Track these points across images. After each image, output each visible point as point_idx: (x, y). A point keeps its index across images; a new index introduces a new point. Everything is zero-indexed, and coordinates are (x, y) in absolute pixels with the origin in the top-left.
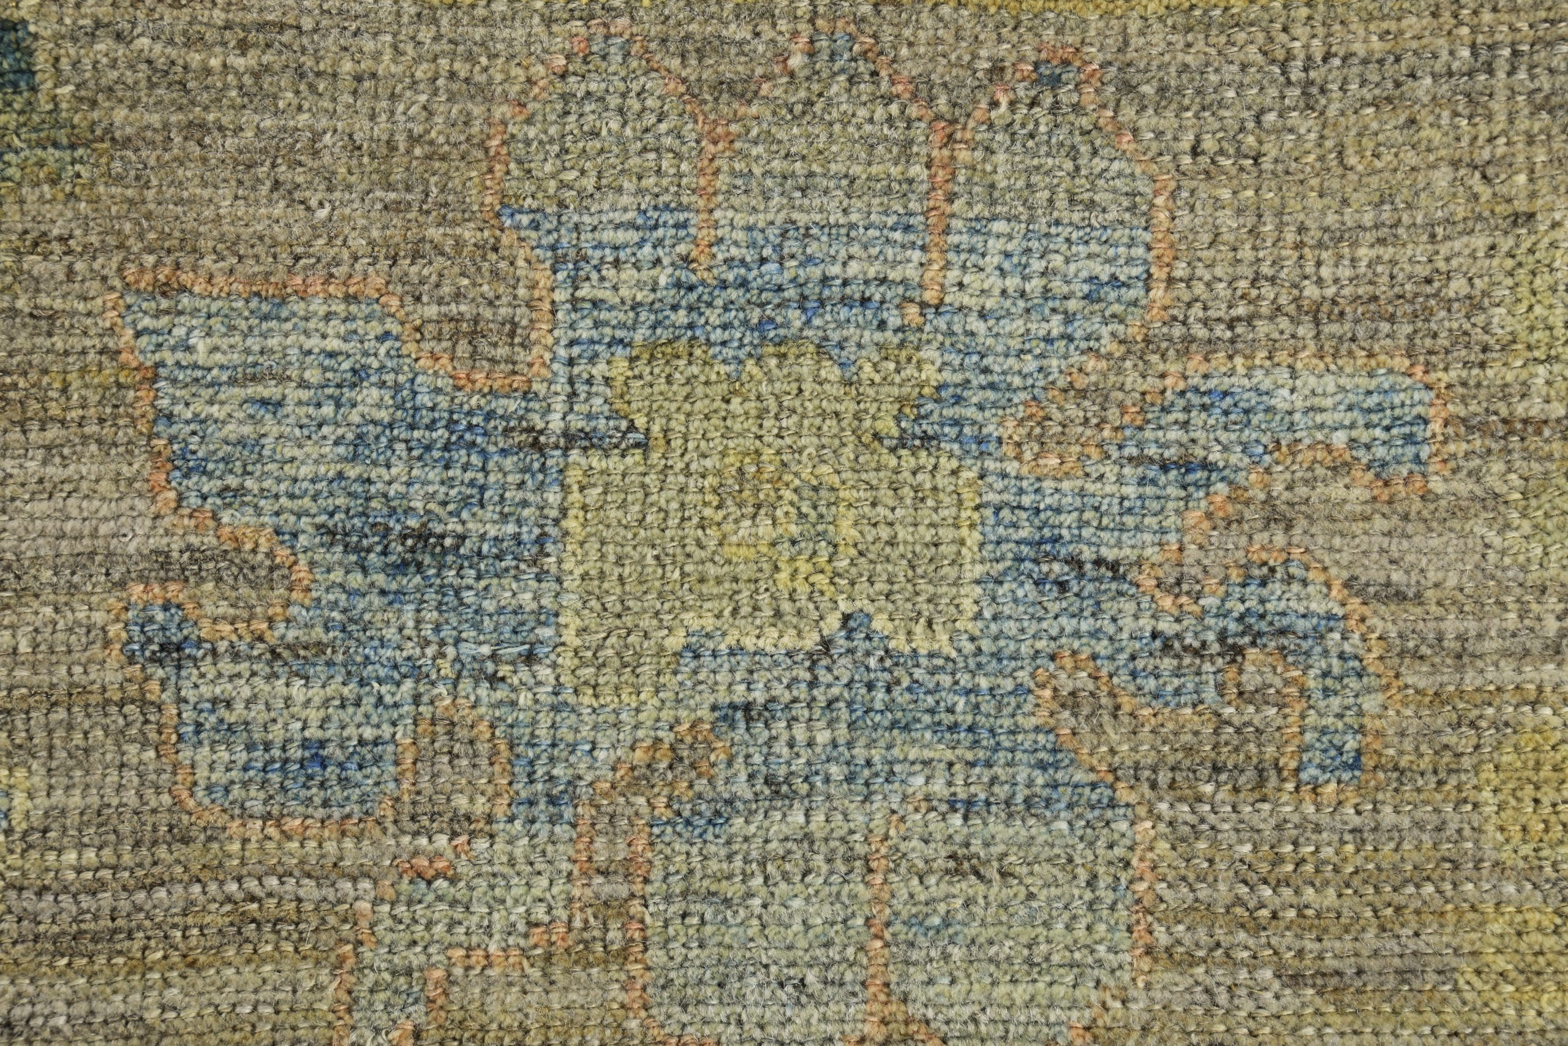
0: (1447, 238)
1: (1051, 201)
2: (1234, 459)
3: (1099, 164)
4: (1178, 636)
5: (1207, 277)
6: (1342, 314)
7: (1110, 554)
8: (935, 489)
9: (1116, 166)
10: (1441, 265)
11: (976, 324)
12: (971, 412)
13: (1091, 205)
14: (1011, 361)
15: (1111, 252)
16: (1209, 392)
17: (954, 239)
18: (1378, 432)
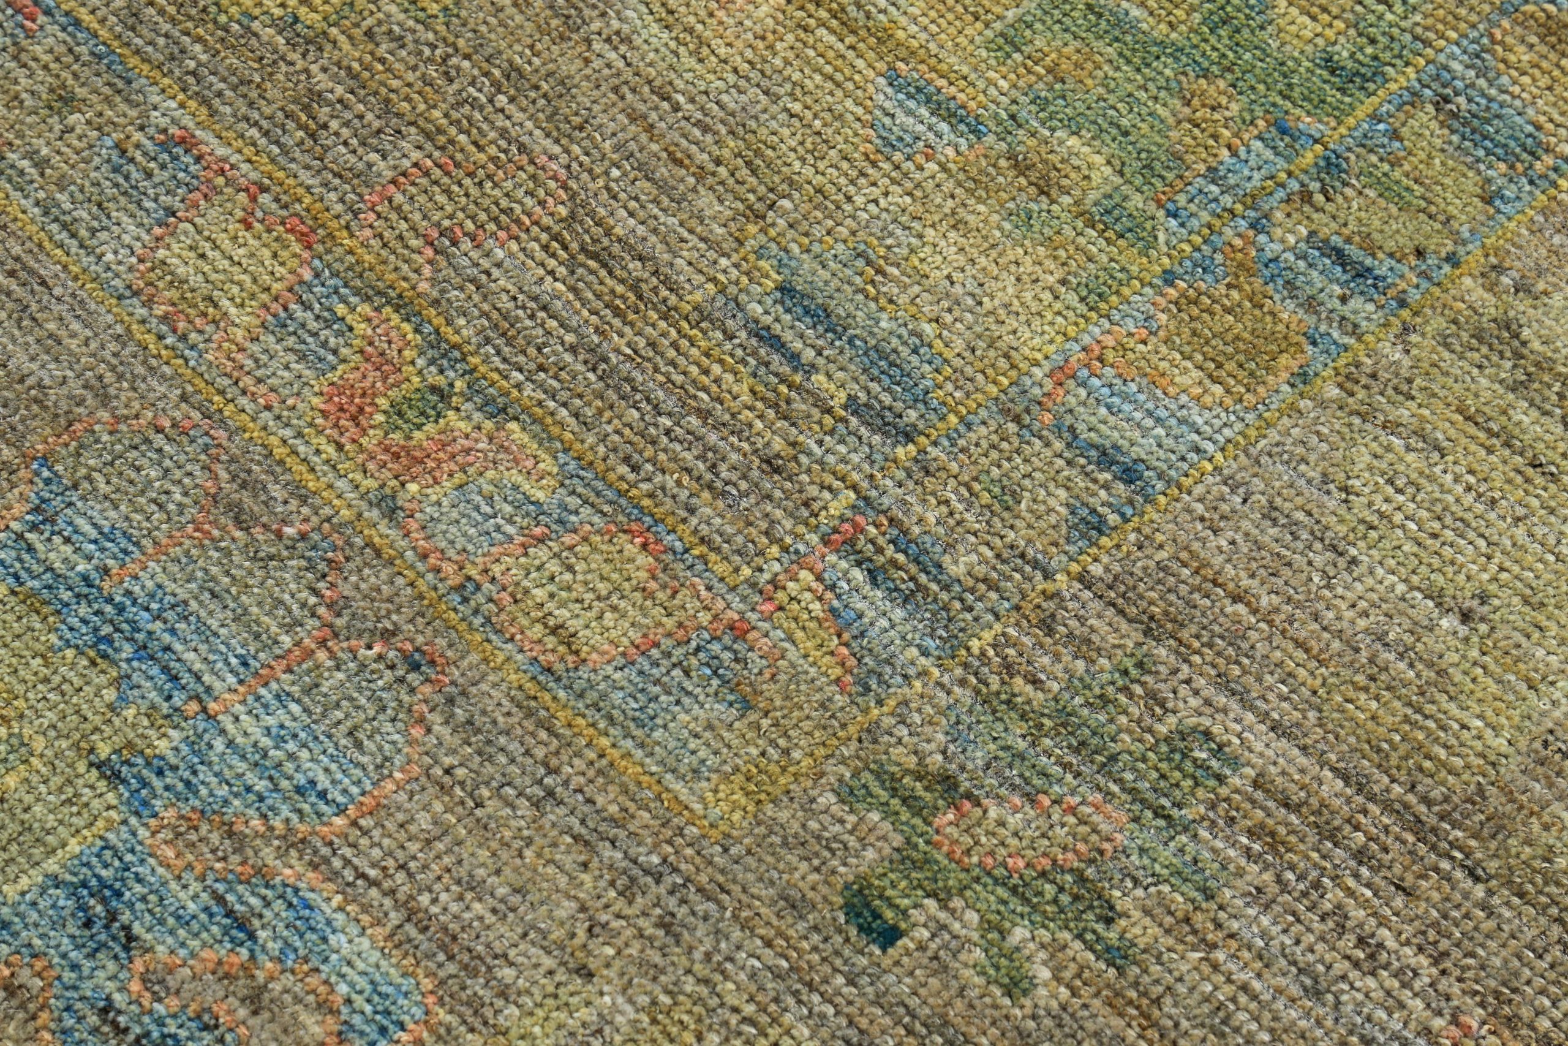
0: (533, 943)
1: (339, 722)
2: (270, 945)
3: (388, 727)
4: (119, 1012)
5: (376, 840)
6: (427, 928)
7: (137, 928)
8: (87, 805)
9: (396, 737)
10: (512, 953)
11: (219, 744)
12: (157, 783)
13: (359, 745)
14: (214, 780)
15: (339, 776)
16: (302, 899)
17: (263, 691)
18: (368, 1009)
